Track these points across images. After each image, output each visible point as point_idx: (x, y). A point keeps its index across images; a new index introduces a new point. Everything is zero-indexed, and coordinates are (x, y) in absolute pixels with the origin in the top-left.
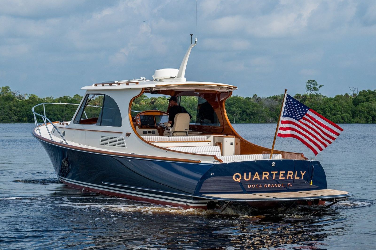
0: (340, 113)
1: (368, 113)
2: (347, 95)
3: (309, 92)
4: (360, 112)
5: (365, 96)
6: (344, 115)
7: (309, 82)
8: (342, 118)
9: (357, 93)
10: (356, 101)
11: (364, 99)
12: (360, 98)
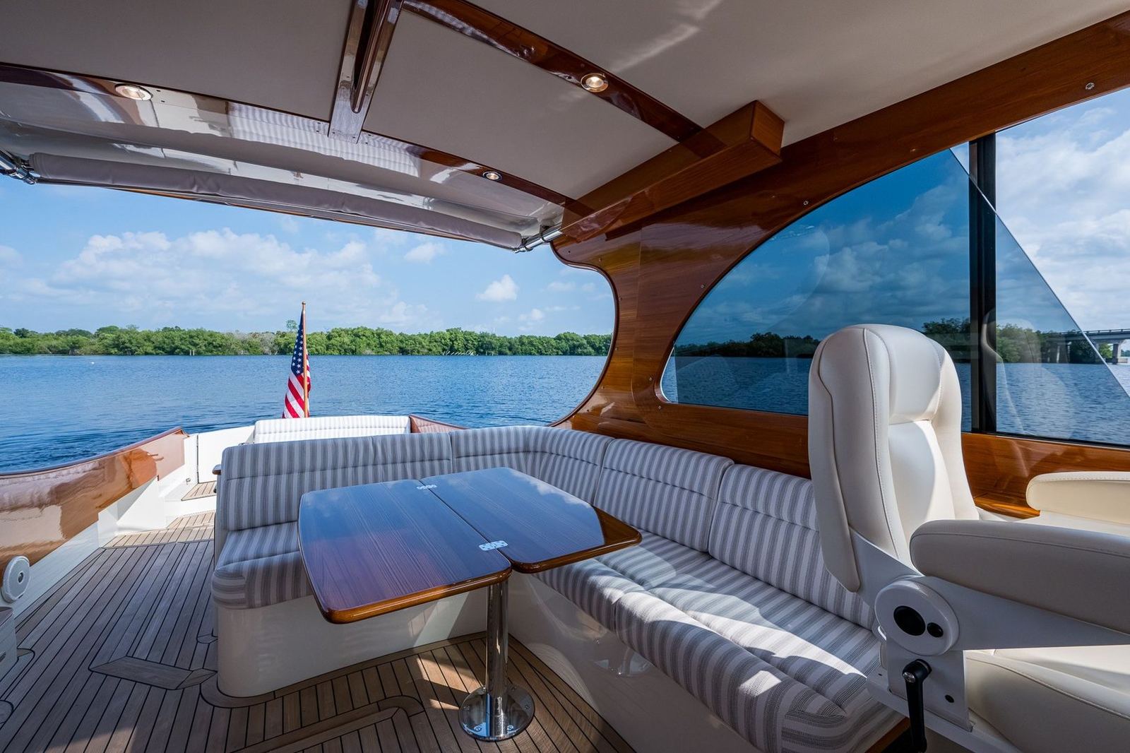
0: (314, 346)
1: (341, 346)
2: (322, 333)
3: (290, 330)
4: (333, 345)
5: (337, 332)
6: (319, 347)
7: (289, 322)
8: (317, 350)
9: (330, 331)
10: (329, 337)
11: (337, 335)
12: (332, 334)
